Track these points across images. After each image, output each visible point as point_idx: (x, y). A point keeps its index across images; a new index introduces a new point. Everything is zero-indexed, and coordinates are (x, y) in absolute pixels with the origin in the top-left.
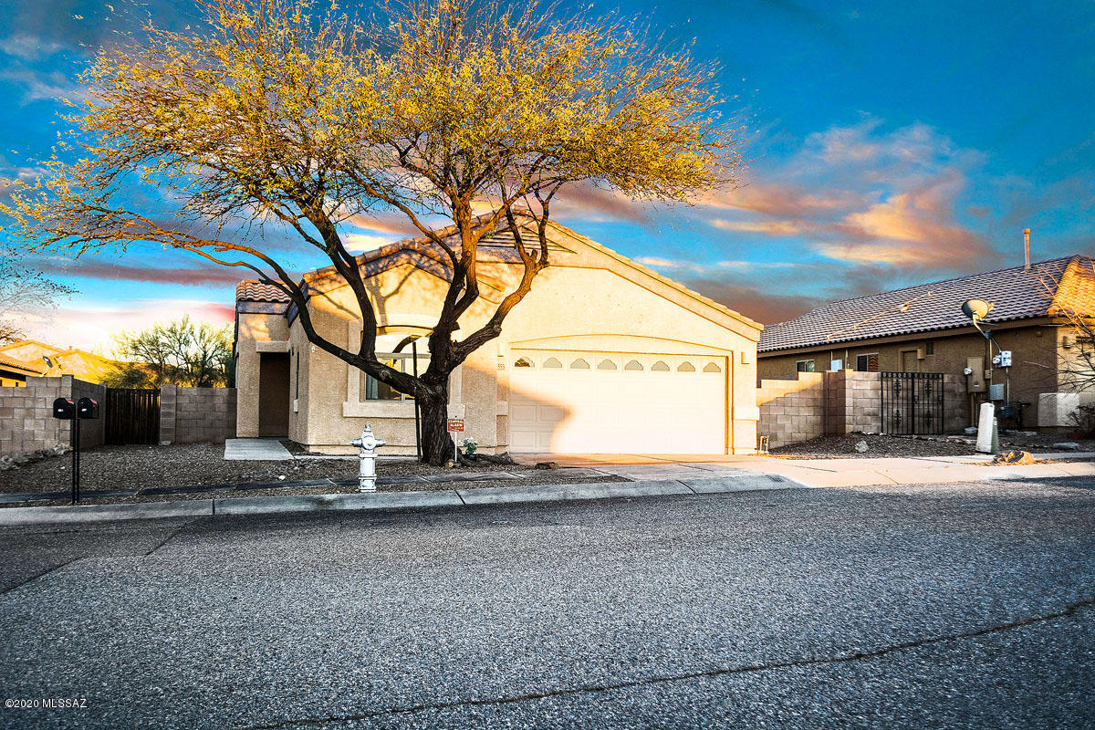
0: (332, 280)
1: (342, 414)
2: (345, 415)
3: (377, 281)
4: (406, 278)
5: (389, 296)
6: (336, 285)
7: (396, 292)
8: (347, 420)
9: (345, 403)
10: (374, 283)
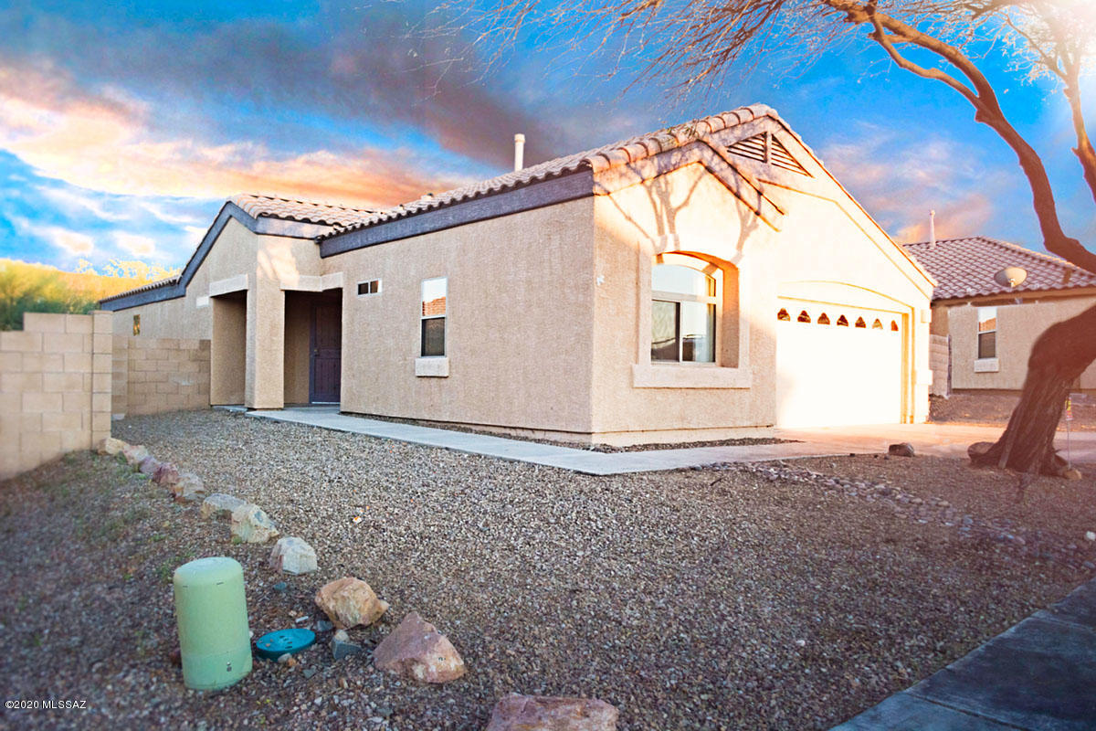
0: (622, 175)
1: (632, 382)
2: (635, 385)
3: (667, 183)
4: (696, 183)
5: (679, 208)
6: (625, 182)
7: (686, 203)
8: (637, 391)
9: (636, 367)
10: (663, 185)
